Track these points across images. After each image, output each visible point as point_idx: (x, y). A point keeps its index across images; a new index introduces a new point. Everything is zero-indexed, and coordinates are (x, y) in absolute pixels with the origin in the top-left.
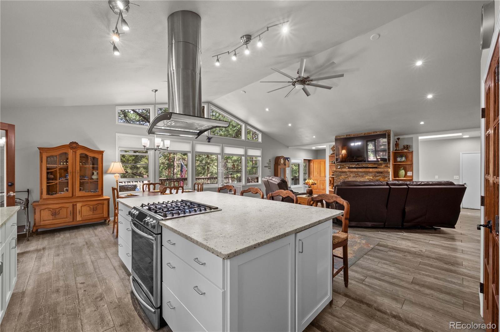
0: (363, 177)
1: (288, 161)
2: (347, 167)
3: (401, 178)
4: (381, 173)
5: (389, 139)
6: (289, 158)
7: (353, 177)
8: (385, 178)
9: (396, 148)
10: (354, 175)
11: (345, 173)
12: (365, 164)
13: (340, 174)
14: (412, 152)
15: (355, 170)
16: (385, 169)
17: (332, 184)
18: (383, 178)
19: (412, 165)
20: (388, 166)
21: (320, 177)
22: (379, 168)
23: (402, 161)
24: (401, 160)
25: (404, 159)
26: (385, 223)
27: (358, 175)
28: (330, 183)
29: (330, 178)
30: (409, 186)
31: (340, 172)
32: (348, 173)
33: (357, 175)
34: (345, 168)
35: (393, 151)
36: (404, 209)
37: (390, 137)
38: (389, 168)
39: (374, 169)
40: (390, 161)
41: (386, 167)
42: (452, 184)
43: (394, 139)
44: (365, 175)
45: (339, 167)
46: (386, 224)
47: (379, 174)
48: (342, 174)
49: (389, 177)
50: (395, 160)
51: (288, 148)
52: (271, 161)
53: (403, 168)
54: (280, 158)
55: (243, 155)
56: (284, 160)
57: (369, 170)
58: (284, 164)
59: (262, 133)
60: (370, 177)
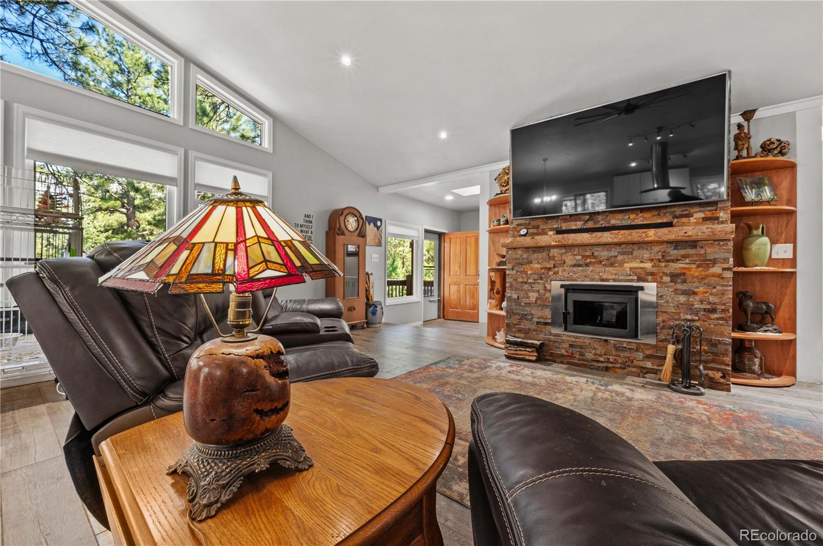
0: (612, 265)
1: (378, 228)
2: (552, 229)
3: (756, 266)
4: (693, 244)
6: (381, 220)
7: (575, 266)
8: (708, 267)
9: (739, 151)
10: (579, 257)
11: (545, 254)
13: (525, 256)
15: (585, 238)
16: (708, 231)
17: (498, 293)
18: (699, 266)
19: (792, 214)
21: (466, 275)
22: (678, 227)
23: (764, 202)
24: (756, 195)
25: (767, 191)
27: (595, 257)
28: (492, 290)
29: (493, 274)
31: (527, 248)
32: (556, 254)
33: (588, 257)
34: (544, 233)
39: (659, 231)
44: (620, 257)
45: (523, 233)
47: (682, 252)
48: (535, 256)
50: (739, 197)
51: (378, 190)
52: (311, 219)
53: (763, 228)
54: (342, 214)
55: (172, 181)
56: (361, 221)
57: (644, 235)
58: (359, 234)
59: (272, 120)
60: (642, 265)
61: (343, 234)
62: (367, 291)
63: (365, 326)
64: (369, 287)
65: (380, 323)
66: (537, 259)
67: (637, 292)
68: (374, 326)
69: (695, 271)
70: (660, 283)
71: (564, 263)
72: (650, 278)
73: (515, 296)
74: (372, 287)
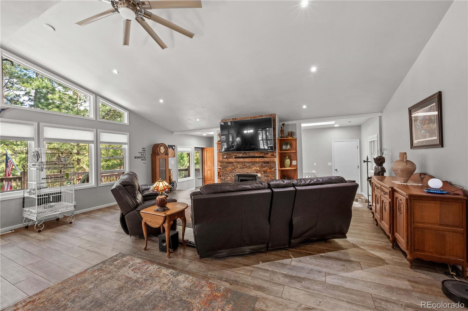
0: (250, 168)
1: (174, 149)
2: (234, 156)
3: (287, 167)
4: (268, 163)
5: (275, 124)
6: (175, 146)
7: (240, 168)
8: (271, 169)
9: (282, 135)
10: (241, 166)
11: (232, 164)
12: (252, 153)
13: (226, 165)
14: (296, 139)
15: (241, 160)
16: (271, 159)
18: (269, 169)
19: (296, 153)
20: (274, 155)
22: (265, 158)
23: (287, 150)
24: (286, 148)
25: (289, 147)
26: (268, 245)
27: (246, 166)
28: (218, 175)
29: (219, 169)
30: (297, 188)
31: (227, 162)
32: (235, 164)
33: (244, 165)
34: (231, 157)
35: (279, 138)
36: (291, 220)
37: (275, 122)
38: (275, 157)
39: (260, 159)
40: (276, 149)
41: (272, 156)
42: (342, 180)
43: (280, 125)
44: (252, 166)
45: (225, 157)
46: (270, 245)
47: (266, 165)
48: (229, 165)
49: (275, 167)
50: (281, 149)
51: (173, 133)
52: (145, 149)
53: (288, 157)
54: (158, 146)
55: (92, 142)
56: (166, 148)
57: (256, 160)
58: (166, 154)
59: (128, 112)
60: (257, 168)
61: (159, 155)
62: (170, 177)
63: (169, 192)
64: (170, 175)
65: (176, 190)
66: (230, 166)
67: (256, 176)
68: (173, 192)
69: (269, 170)
70: (261, 174)
71: (237, 167)
72: (259, 172)
73: (224, 178)
74: (172, 175)
